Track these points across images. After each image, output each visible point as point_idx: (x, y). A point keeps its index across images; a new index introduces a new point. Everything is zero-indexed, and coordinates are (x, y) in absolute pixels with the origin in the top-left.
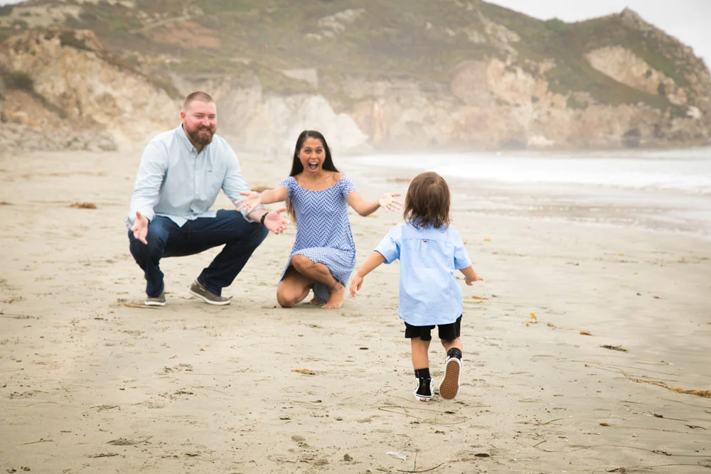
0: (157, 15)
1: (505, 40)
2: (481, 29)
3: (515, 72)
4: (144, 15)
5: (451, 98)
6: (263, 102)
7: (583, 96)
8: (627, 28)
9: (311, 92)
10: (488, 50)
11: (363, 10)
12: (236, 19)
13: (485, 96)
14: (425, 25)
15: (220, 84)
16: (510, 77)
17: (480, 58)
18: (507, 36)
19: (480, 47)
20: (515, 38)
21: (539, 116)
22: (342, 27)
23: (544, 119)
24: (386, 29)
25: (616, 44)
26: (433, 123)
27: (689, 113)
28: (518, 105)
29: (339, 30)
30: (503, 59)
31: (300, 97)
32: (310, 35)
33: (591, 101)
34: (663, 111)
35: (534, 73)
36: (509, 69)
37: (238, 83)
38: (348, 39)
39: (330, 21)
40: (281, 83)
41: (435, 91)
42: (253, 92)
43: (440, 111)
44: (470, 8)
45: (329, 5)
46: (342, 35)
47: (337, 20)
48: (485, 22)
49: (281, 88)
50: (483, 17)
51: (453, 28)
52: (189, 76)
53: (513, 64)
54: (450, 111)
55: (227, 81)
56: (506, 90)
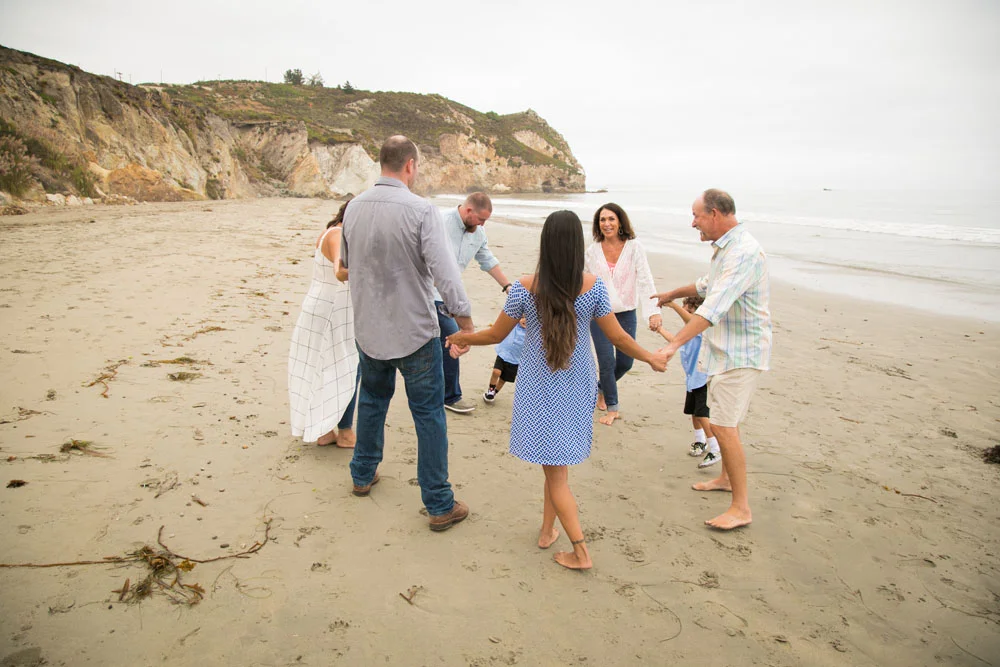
0: (230, 97)
1: (466, 122)
2: (451, 115)
3: (475, 142)
4: (220, 96)
5: (440, 157)
6: (310, 149)
7: (517, 159)
8: (531, 120)
9: (351, 142)
10: (455, 128)
11: (375, 100)
12: (288, 102)
13: (458, 157)
14: (416, 111)
15: (267, 130)
16: (472, 145)
17: (453, 133)
18: (467, 120)
19: (451, 125)
20: (472, 122)
21: (491, 171)
22: (362, 110)
23: (494, 173)
24: (391, 112)
25: (528, 129)
26: (429, 174)
27: (578, 172)
28: (477, 164)
29: (360, 111)
30: (467, 134)
32: (340, 114)
33: (523, 162)
34: (565, 170)
35: (487, 144)
36: (471, 140)
37: (285, 128)
38: (367, 117)
39: (353, 105)
40: (325, 135)
41: (429, 152)
42: (300, 137)
43: (434, 166)
44: (442, 102)
45: (352, 96)
46: (362, 114)
47: (358, 105)
48: (453, 111)
49: (325, 139)
50: (451, 108)
51: (434, 114)
52: (234, 121)
53: (473, 137)
54: (440, 166)
55: (273, 127)
56: (470, 154)
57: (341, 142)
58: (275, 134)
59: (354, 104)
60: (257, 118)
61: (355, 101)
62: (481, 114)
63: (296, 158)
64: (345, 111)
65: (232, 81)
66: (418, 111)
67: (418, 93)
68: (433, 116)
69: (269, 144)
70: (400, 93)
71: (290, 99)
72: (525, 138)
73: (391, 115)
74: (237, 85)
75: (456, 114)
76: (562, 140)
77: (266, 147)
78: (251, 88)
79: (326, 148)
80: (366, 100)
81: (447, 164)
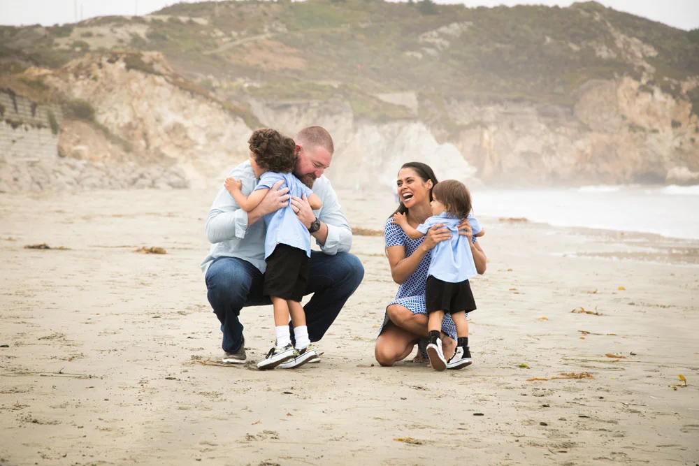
0: (234, 34)
1: (639, 55)
2: (611, 43)
3: (652, 92)
4: (220, 34)
5: (575, 124)
6: (355, 130)
9: (409, 118)
10: (620, 67)
11: (471, 23)
12: (323, 36)
13: (616, 121)
14: (544, 40)
15: (306, 111)
16: (645, 99)
17: (609, 77)
18: (642, 50)
19: (608, 62)
20: (653, 53)
21: (681, 143)
22: (446, 43)
23: (688, 147)
24: (498, 45)
26: (553, 153)
28: (655, 131)
29: (443, 46)
30: (637, 77)
31: (396, 125)
32: (409, 54)
35: (676, 94)
36: (644, 89)
37: (327, 109)
38: (453, 57)
39: (432, 36)
40: (376, 109)
41: (555, 115)
43: (562, 139)
44: (598, 18)
45: (432, 19)
46: (447, 52)
47: (440, 35)
48: (616, 33)
49: (375, 115)
50: (612, 30)
51: (578, 43)
52: (270, 102)
53: (649, 82)
54: (574, 139)
55: (313, 108)
56: (641, 113)
57: (395, 119)
58: (315, 115)
59: (435, 33)
61: (436, 27)
64: (416, 47)
66: (548, 40)
73: (497, 51)
75: (621, 39)
78: (265, 14)
80: (455, 26)
81: (588, 134)
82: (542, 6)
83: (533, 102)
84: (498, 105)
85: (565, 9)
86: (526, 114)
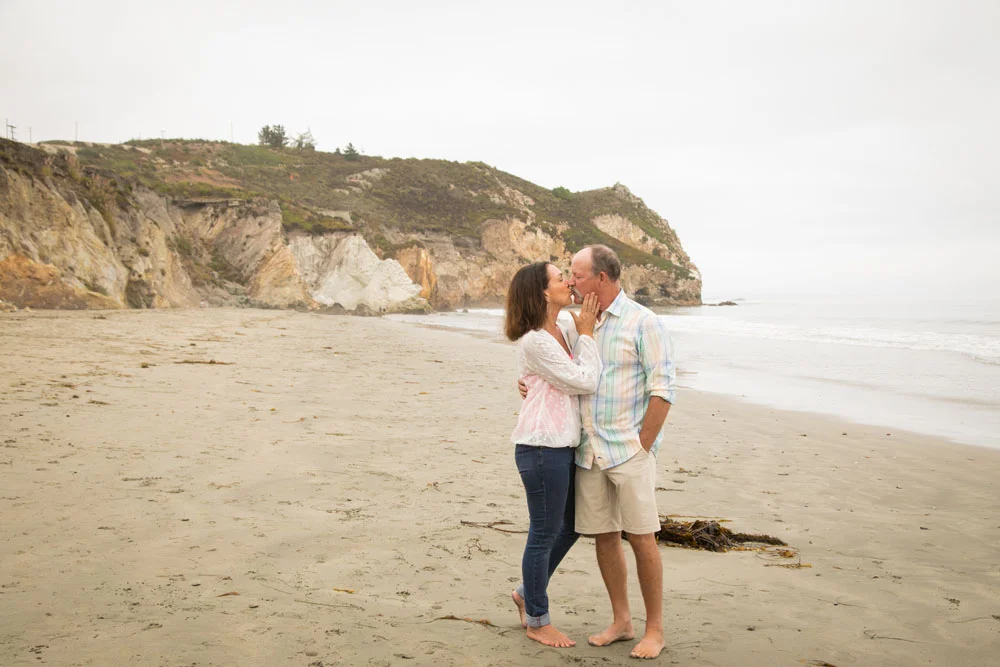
0: (176, 163)
1: (522, 203)
2: (501, 192)
3: (536, 232)
4: (161, 161)
5: (483, 253)
6: (287, 242)
8: (620, 200)
10: (508, 212)
11: (389, 170)
12: (263, 172)
13: (509, 254)
14: (449, 187)
15: (223, 211)
16: (530, 236)
17: (503, 218)
18: (523, 199)
19: (501, 207)
20: (532, 203)
22: (369, 184)
24: (412, 188)
25: (614, 213)
26: (466, 277)
27: (690, 275)
29: (367, 186)
30: (524, 220)
31: (334, 237)
32: (338, 190)
34: (670, 273)
35: (553, 234)
36: (528, 229)
37: (249, 209)
38: (376, 195)
39: (357, 178)
40: (310, 220)
41: (467, 246)
42: (270, 222)
43: (473, 266)
44: (488, 174)
45: (356, 165)
46: (370, 191)
47: (364, 177)
48: (503, 186)
49: (309, 226)
50: (500, 182)
51: (475, 190)
52: (177, 198)
53: (533, 224)
54: (482, 266)
55: (232, 207)
56: (527, 248)
57: (332, 231)
58: (235, 217)
59: (359, 175)
60: (209, 194)
61: (360, 171)
62: (545, 192)
63: (263, 252)
64: (345, 186)
65: (181, 140)
66: (452, 186)
67: (452, 160)
68: (474, 194)
69: (225, 230)
70: (427, 160)
71: (265, 168)
72: (610, 225)
73: (411, 192)
74: (189, 146)
75: (507, 191)
76: (667, 227)
77: (220, 235)
78: (209, 151)
79: (309, 238)
80: (377, 170)
81: (494, 262)
82: (445, 161)
83: (449, 233)
84: (420, 233)
85: (463, 164)
86: (444, 242)
